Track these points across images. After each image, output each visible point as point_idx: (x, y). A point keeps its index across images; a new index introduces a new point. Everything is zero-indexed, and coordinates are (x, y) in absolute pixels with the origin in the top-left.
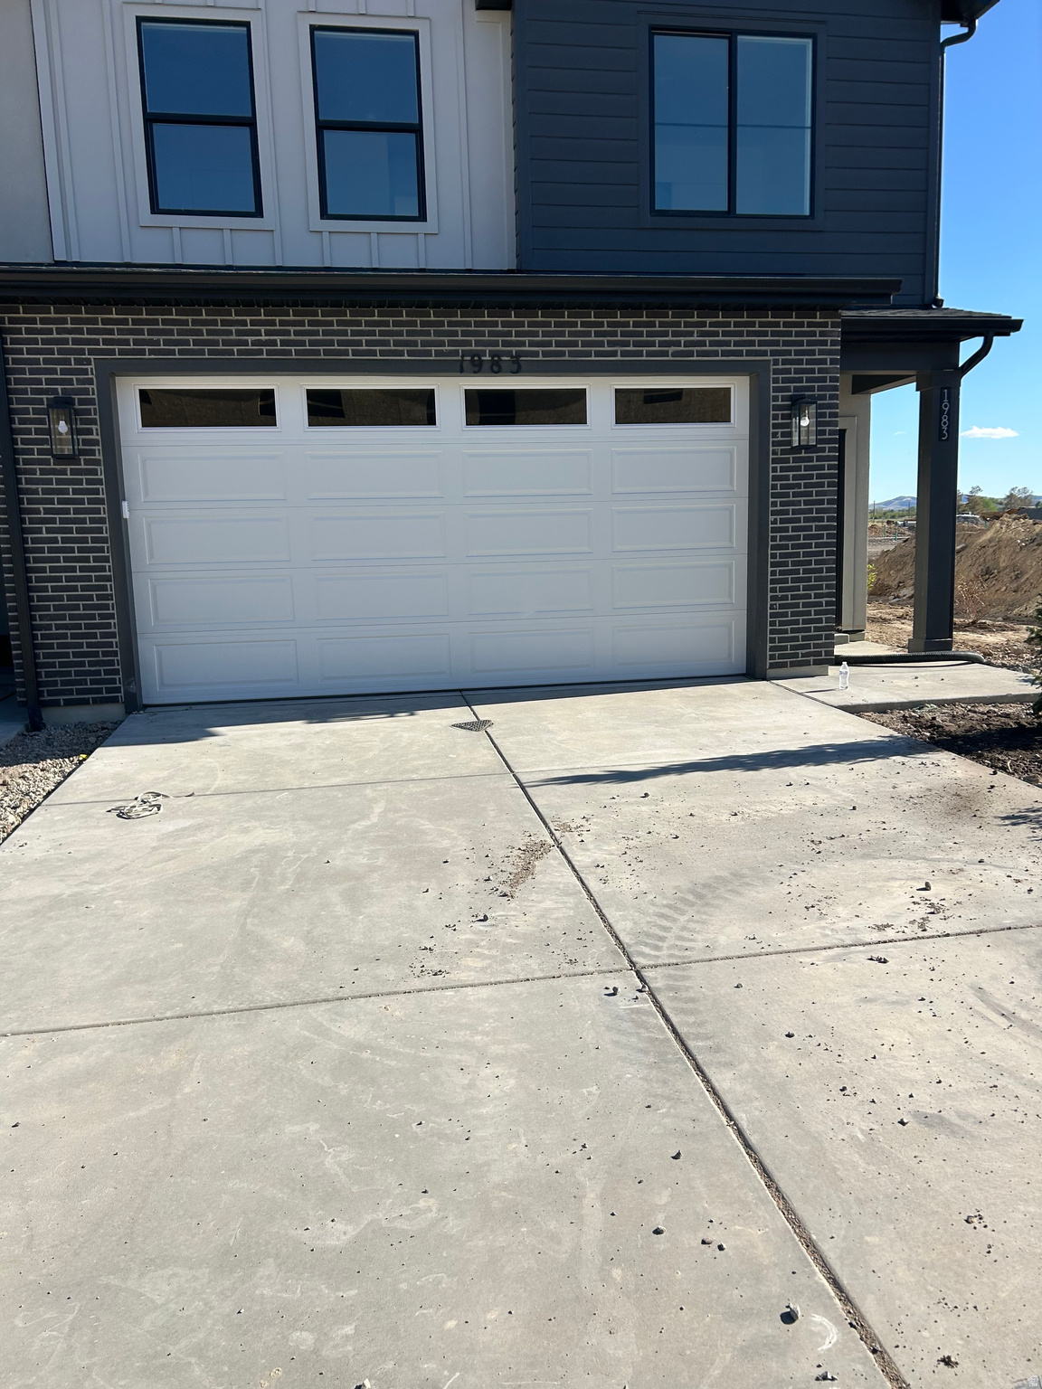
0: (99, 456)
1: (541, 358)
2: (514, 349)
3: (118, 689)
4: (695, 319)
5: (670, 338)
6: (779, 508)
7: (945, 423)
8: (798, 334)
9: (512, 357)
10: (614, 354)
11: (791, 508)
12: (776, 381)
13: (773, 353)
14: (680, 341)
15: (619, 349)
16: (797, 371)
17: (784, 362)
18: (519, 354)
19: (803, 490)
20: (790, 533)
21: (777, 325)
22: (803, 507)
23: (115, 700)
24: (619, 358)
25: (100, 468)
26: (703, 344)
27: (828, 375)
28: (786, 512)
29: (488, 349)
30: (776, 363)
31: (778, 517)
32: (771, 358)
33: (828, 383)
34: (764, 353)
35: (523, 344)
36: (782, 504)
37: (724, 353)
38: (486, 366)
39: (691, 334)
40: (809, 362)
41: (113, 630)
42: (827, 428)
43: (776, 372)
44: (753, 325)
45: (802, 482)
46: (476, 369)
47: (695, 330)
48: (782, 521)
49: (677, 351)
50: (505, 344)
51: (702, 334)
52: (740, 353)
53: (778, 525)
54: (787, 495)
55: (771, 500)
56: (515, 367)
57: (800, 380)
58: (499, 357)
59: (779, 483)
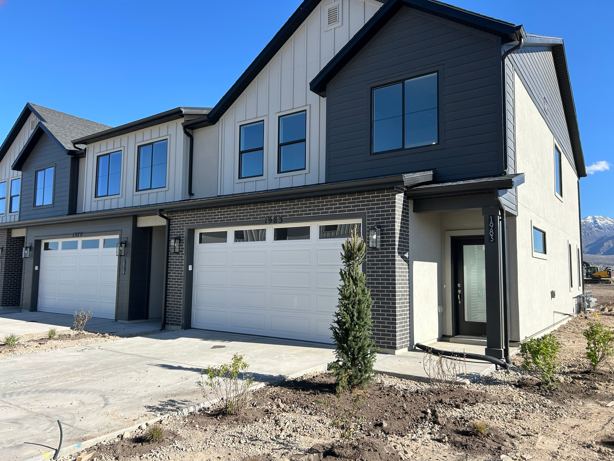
0: (184, 252)
1: (288, 217)
2: (280, 215)
3: (180, 322)
4: (338, 199)
5: (329, 207)
6: (370, 274)
7: (491, 233)
8: (377, 200)
9: (280, 217)
10: (310, 214)
11: (375, 274)
12: (368, 220)
13: (367, 209)
14: (332, 207)
15: (312, 212)
16: (377, 216)
17: (372, 212)
18: (282, 216)
19: (380, 266)
20: (375, 285)
21: (369, 197)
22: (380, 274)
23: (179, 325)
24: (312, 215)
25: (184, 256)
26: (340, 208)
27: (390, 217)
28: (374, 276)
29: (273, 215)
30: (368, 213)
31: (370, 278)
32: (366, 211)
33: (391, 220)
34: (364, 209)
35: (283, 213)
36: (372, 272)
37: (349, 211)
38: (273, 221)
39: (336, 204)
40: (382, 212)
41: (181, 303)
42: (390, 239)
43: (368, 216)
44: (359, 198)
45: (380, 263)
46: (270, 222)
47: (338, 202)
48: (372, 279)
49: (331, 211)
50: (278, 213)
51: (340, 204)
52: (354, 210)
53: (370, 281)
54: (374, 268)
55: (367, 270)
56: (281, 220)
57: (379, 219)
58: (276, 218)
59: (370, 263)
